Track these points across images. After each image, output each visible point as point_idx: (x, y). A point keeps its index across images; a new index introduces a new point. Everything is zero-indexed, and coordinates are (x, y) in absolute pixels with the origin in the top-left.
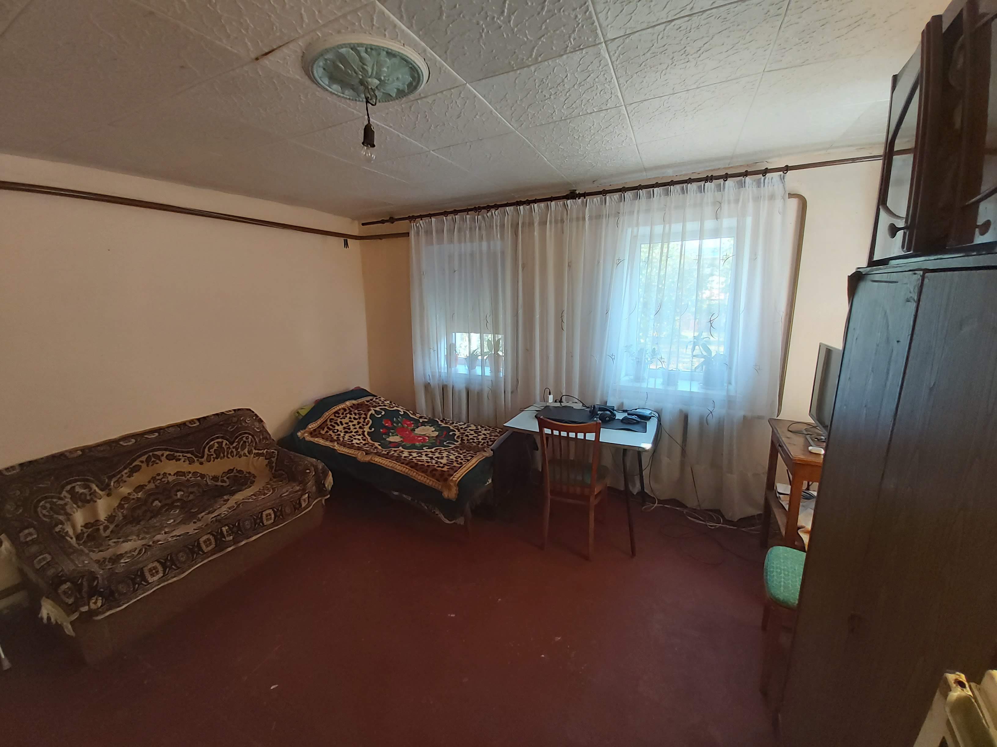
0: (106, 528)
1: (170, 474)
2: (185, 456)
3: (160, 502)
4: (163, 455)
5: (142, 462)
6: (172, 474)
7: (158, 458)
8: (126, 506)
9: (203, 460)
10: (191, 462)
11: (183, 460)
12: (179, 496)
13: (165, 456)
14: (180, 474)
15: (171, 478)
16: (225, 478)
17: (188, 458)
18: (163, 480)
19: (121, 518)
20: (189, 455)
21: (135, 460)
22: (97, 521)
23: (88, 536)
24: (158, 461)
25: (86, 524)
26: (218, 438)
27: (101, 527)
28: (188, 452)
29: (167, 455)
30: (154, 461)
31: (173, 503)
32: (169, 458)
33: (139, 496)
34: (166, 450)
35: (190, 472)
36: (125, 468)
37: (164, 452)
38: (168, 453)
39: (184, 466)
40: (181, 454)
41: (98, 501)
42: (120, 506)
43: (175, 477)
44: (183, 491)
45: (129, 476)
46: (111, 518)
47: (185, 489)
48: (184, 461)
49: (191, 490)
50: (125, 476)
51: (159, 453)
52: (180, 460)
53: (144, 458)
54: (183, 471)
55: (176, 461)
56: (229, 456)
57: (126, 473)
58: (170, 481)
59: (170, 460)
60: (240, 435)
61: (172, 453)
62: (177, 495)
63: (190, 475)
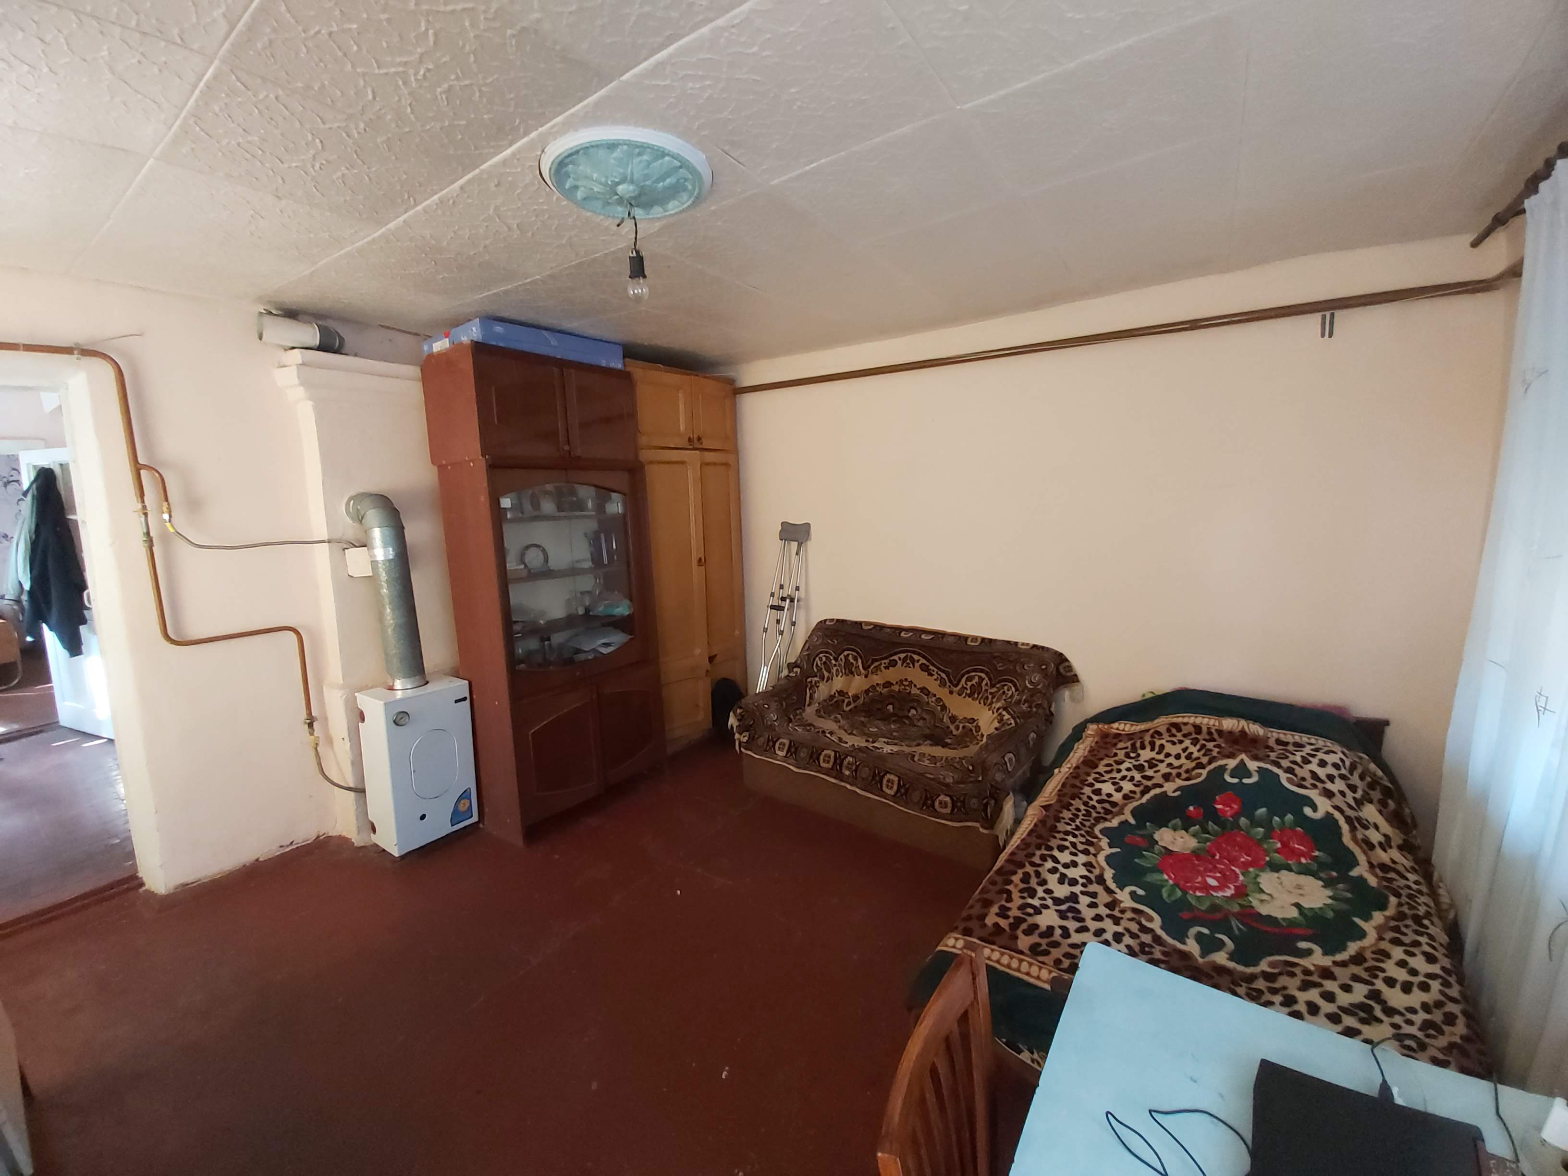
0: (849, 704)
1: (915, 686)
2: (939, 675)
3: (893, 708)
4: (918, 661)
5: (900, 659)
6: (918, 687)
7: (913, 661)
8: (871, 694)
9: (955, 689)
10: (943, 684)
11: (935, 677)
12: (910, 714)
13: (920, 663)
14: (925, 691)
15: (915, 691)
16: (961, 725)
17: (941, 677)
18: (907, 688)
19: (861, 702)
20: (944, 676)
21: (896, 654)
22: (847, 693)
23: (836, 701)
24: (911, 665)
25: (841, 691)
26: (982, 671)
27: (846, 701)
28: (943, 671)
29: (922, 664)
30: (909, 664)
31: (902, 717)
32: (924, 668)
33: (883, 692)
34: (924, 657)
35: (935, 695)
36: (886, 658)
37: (921, 658)
38: (924, 661)
39: (932, 685)
40: (936, 670)
41: (856, 676)
42: (867, 692)
43: (918, 692)
44: (917, 712)
45: (886, 668)
46: (856, 697)
47: (919, 710)
48: (935, 680)
49: (925, 716)
50: (883, 665)
51: (916, 657)
52: (932, 675)
53: (902, 656)
54: (930, 690)
55: (928, 675)
56: (982, 702)
57: (885, 663)
58: (913, 692)
59: (922, 670)
60: (1005, 680)
61: (928, 664)
62: (909, 711)
63: (934, 699)
